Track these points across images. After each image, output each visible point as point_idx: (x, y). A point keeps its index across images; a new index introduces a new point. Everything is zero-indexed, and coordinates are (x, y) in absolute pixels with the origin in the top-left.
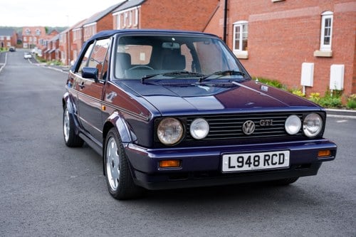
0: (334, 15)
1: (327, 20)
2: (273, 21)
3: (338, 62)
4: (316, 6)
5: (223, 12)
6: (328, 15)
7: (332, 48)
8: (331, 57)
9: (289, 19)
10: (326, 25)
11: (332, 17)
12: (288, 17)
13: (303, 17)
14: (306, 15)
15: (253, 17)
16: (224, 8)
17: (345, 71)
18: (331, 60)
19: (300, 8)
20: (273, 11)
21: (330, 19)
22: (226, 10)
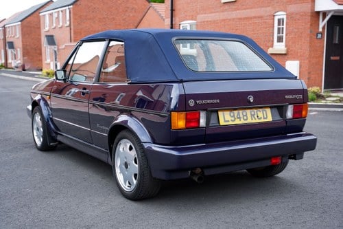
0: (287, 15)
1: (279, 20)
2: (224, 20)
3: (294, 59)
4: (269, 6)
5: (170, 12)
6: (281, 15)
7: (286, 46)
8: (285, 54)
9: (240, 19)
10: (279, 24)
11: (285, 17)
13: (254, 17)
15: (201, 17)
16: (170, 9)
17: (300, 67)
18: (286, 57)
19: (252, 8)
20: (223, 12)
21: (283, 20)
22: (172, 10)
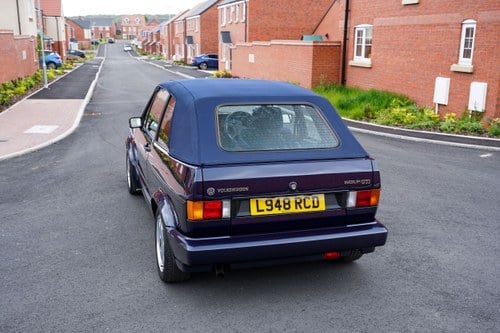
0: (477, 24)
1: (468, 30)
2: (403, 26)
3: (481, 80)
4: (456, 12)
5: (344, 13)
6: (470, 23)
7: (473, 63)
8: (471, 73)
9: (423, 25)
10: (467, 35)
11: (474, 26)
12: (421, 23)
13: (438, 25)
14: (443, 22)
15: (378, 21)
16: (345, 8)
17: (488, 90)
18: (472, 77)
19: (436, 13)
20: (403, 15)
21: (473, 29)
22: (347, 11)
